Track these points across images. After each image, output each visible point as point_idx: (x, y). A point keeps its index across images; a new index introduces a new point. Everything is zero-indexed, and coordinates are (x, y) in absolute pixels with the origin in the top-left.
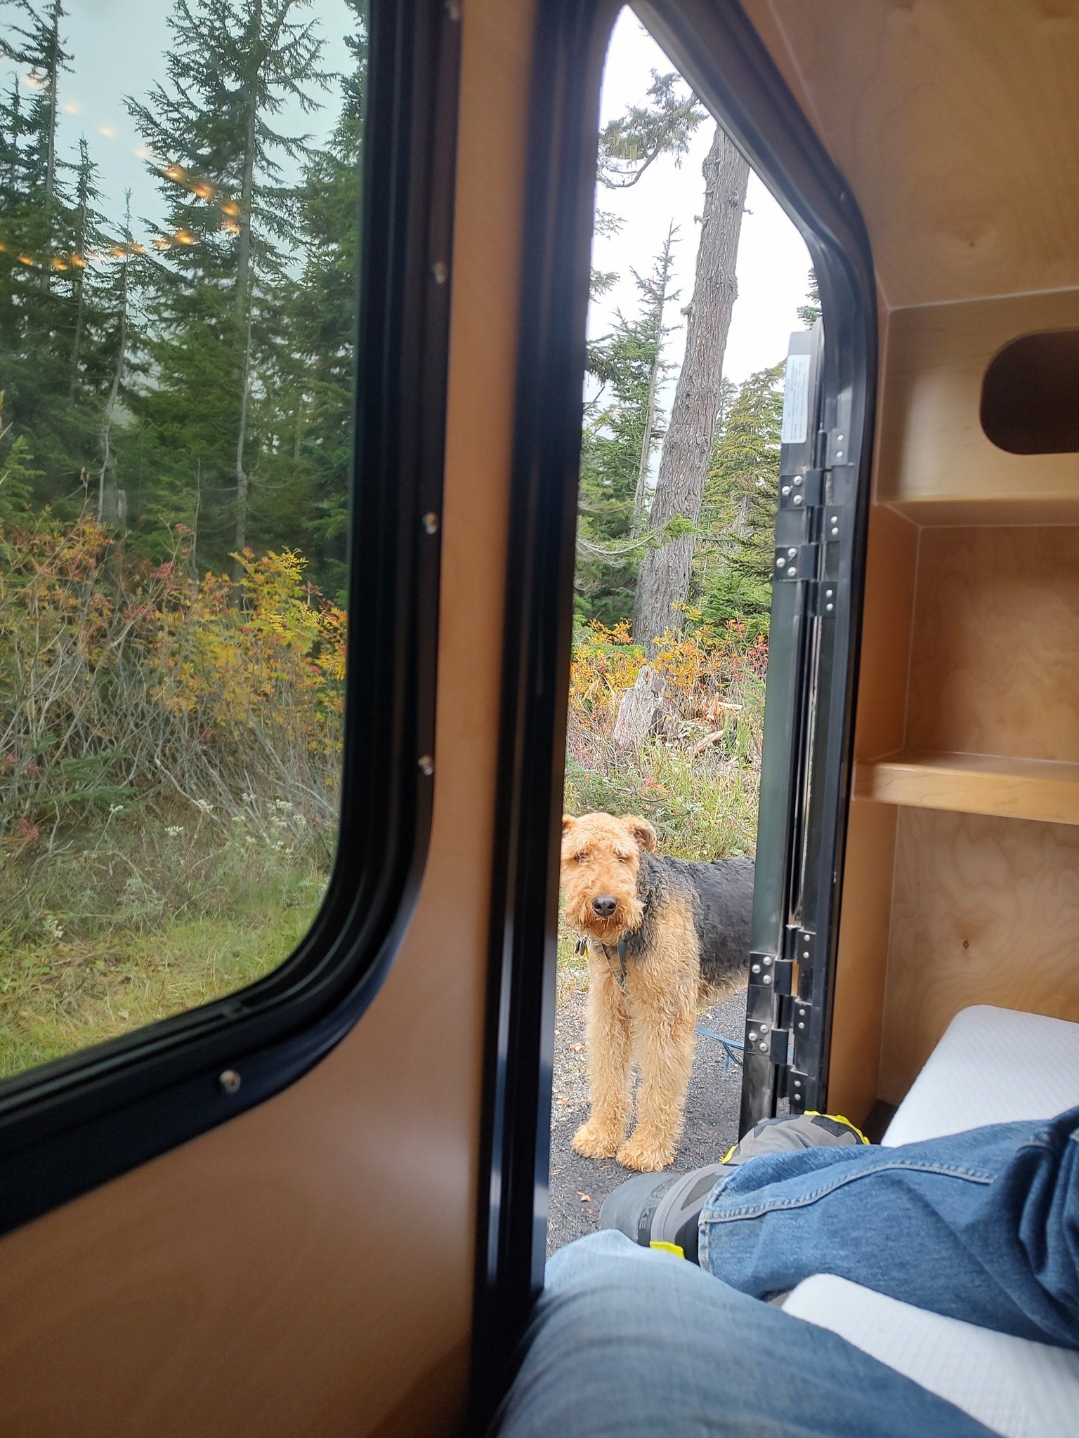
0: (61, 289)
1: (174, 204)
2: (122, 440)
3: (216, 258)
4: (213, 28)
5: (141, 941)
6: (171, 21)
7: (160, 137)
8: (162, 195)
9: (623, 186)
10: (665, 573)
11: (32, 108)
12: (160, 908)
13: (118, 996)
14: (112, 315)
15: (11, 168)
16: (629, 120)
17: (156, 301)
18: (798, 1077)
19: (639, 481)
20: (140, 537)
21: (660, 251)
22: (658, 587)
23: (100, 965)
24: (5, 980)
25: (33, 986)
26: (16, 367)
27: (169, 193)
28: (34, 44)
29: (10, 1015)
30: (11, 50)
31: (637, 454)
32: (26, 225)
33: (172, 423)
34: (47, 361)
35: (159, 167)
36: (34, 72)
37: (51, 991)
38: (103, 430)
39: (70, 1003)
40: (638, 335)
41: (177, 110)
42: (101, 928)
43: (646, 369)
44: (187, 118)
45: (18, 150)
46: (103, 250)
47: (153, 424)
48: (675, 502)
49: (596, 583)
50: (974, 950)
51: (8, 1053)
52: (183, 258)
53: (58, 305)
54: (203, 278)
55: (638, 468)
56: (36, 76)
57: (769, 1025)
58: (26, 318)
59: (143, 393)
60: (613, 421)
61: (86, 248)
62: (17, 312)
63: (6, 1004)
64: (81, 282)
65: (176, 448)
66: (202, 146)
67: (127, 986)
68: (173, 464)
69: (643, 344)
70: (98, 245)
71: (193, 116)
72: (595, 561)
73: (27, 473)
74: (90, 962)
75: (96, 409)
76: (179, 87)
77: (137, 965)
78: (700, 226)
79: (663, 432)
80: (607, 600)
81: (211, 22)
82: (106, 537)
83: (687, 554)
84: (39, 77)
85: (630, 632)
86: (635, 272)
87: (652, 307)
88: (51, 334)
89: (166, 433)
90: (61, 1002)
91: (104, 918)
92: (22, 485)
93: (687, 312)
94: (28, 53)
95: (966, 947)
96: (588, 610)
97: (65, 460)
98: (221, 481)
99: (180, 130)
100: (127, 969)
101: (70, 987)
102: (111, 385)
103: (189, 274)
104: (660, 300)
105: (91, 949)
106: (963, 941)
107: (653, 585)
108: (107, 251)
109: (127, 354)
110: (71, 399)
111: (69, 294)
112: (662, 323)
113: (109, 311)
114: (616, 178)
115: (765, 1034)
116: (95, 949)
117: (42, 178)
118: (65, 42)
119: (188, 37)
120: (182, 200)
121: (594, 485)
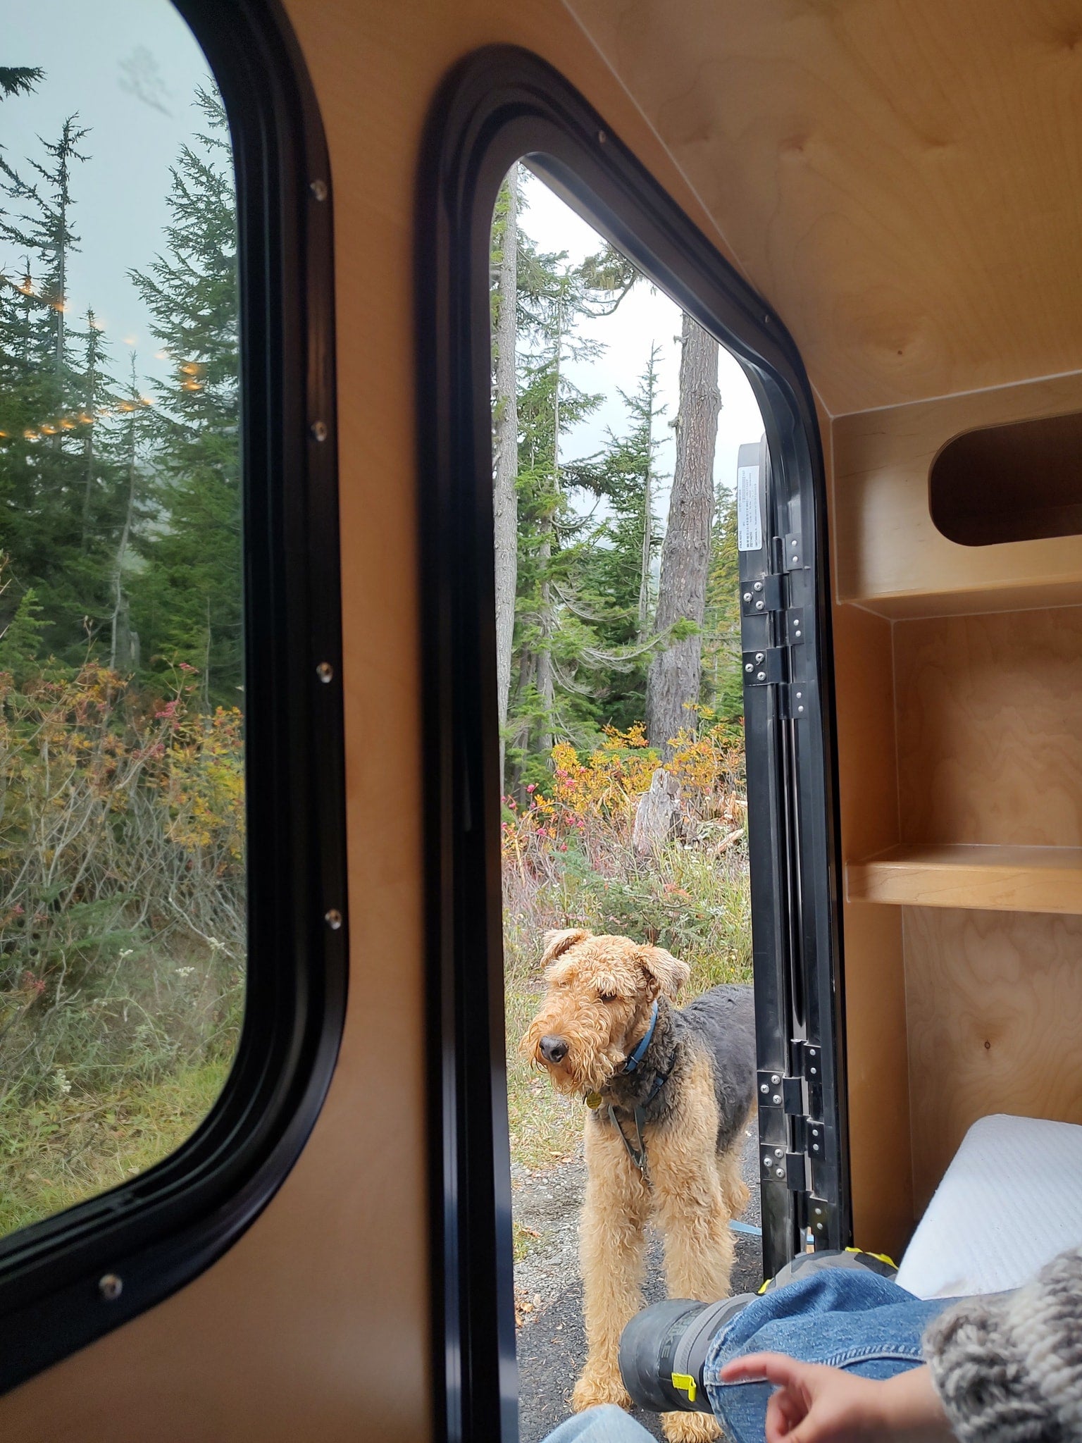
0: (73, 447)
1: (179, 362)
2: (132, 584)
3: (220, 408)
4: (209, 203)
5: (152, 1091)
6: (170, 200)
7: (163, 303)
8: (166, 354)
9: (604, 314)
10: (674, 674)
11: (42, 286)
12: (173, 1053)
13: (129, 1152)
14: (121, 468)
15: (24, 342)
16: (604, 255)
17: (164, 452)
18: (818, 1204)
19: (642, 587)
20: (153, 676)
21: (644, 370)
22: (669, 689)
23: (111, 1118)
24: (11, 1141)
25: (40, 1146)
26: (30, 523)
27: (173, 352)
28: (43, 230)
29: (17, 1179)
30: (22, 237)
31: (638, 561)
32: (37, 392)
33: (181, 565)
34: (60, 515)
35: (163, 330)
36: (44, 255)
37: (59, 1150)
38: (114, 576)
39: (79, 1162)
40: (630, 449)
41: (178, 278)
42: (113, 1078)
43: (641, 480)
44: (188, 283)
45: (30, 324)
46: (111, 409)
47: (163, 567)
48: (679, 605)
49: (605, 690)
50: (996, 1051)
51: (14, 1221)
52: (188, 410)
53: (70, 462)
54: (207, 427)
55: (640, 576)
56: (46, 258)
57: (783, 1148)
58: (40, 476)
59: (153, 539)
60: (612, 532)
61: (96, 408)
62: (32, 472)
63: (12, 1167)
64: (90, 440)
65: (186, 588)
66: (203, 308)
67: (139, 1139)
68: (184, 604)
69: (636, 457)
70: (108, 404)
71: (193, 281)
72: (602, 668)
73: (37, 623)
74: (100, 1117)
75: (106, 556)
76: (179, 257)
77: (148, 1116)
78: (679, 345)
79: (662, 539)
80: (619, 705)
81: (207, 197)
82: (119, 679)
83: (695, 655)
84: (49, 258)
85: (645, 735)
86: (621, 392)
87: (640, 422)
88: (63, 489)
89: (176, 575)
90: (69, 1161)
91: (114, 1068)
92: (33, 636)
93: (675, 425)
94: (37, 239)
95: (988, 1048)
96: (601, 717)
97: (78, 608)
98: (230, 617)
99: (182, 295)
100: (139, 1121)
101: (78, 1145)
102: (121, 534)
103: (194, 425)
104: (648, 415)
105: (101, 1102)
106: (983, 1042)
107: (663, 687)
108: (116, 409)
109: (136, 504)
110: (83, 549)
111: (80, 452)
112: (652, 437)
113: (119, 464)
114: (596, 308)
115: (781, 1158)
116: (105, 1102)
117: (53, 348)
118: (72, 226)
119: (186, 212)
120: (186, 358)
121: (596, 595)
